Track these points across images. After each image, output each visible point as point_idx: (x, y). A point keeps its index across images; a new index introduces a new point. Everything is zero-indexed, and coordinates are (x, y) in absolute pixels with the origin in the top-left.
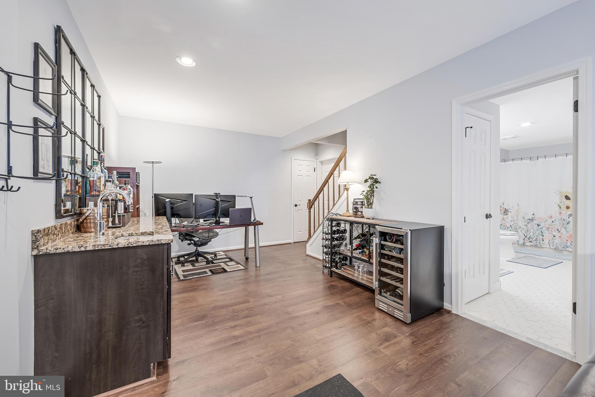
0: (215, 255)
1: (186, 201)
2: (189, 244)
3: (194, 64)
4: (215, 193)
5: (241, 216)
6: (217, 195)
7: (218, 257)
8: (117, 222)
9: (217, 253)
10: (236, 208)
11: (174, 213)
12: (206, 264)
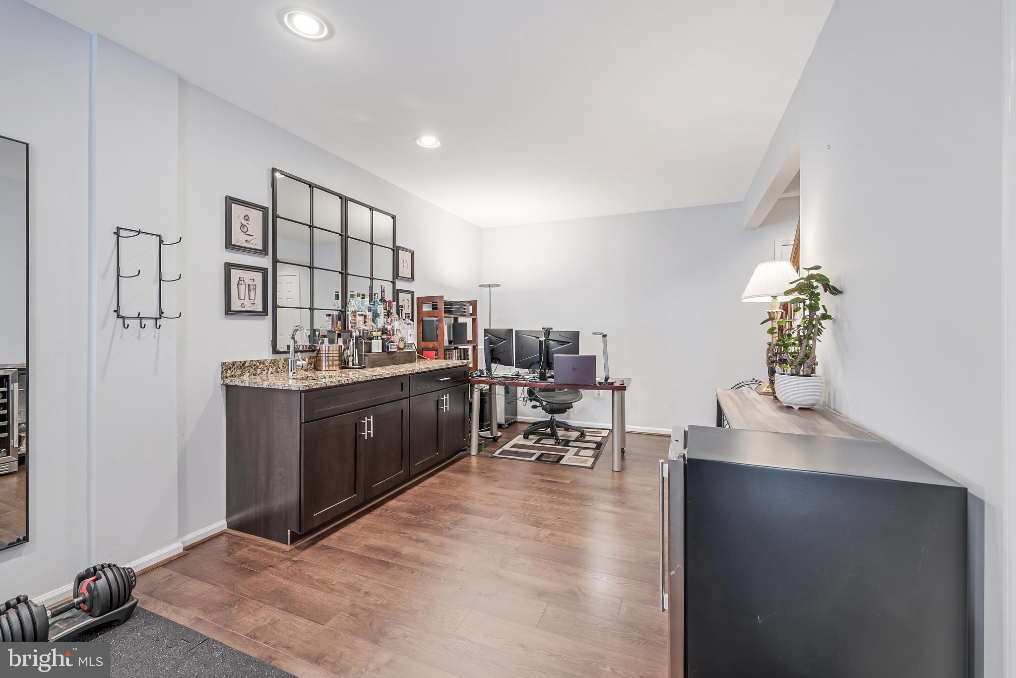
0: (583, 435)
1: (505, 340)
2: (534, 407)
3: (439, 144)
4: (543, 329)
5: (574, 369)
6: (548, 332)
7: (587, 438)
8: (357, 362)
9: (585, 430)
10: (580, 354)
11: (494, 356)
12: (554, 443)
